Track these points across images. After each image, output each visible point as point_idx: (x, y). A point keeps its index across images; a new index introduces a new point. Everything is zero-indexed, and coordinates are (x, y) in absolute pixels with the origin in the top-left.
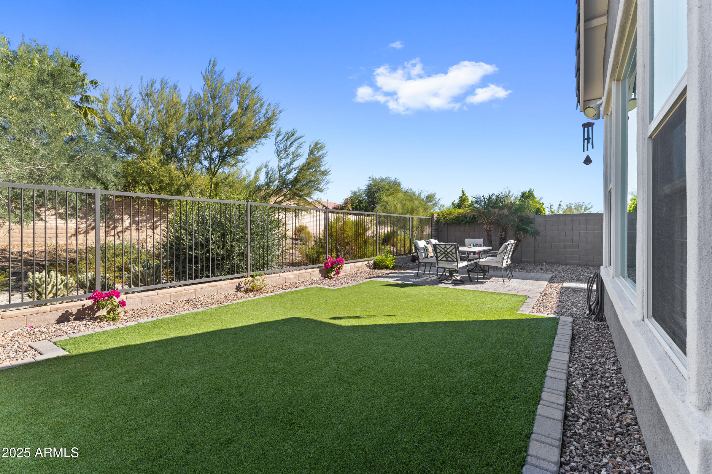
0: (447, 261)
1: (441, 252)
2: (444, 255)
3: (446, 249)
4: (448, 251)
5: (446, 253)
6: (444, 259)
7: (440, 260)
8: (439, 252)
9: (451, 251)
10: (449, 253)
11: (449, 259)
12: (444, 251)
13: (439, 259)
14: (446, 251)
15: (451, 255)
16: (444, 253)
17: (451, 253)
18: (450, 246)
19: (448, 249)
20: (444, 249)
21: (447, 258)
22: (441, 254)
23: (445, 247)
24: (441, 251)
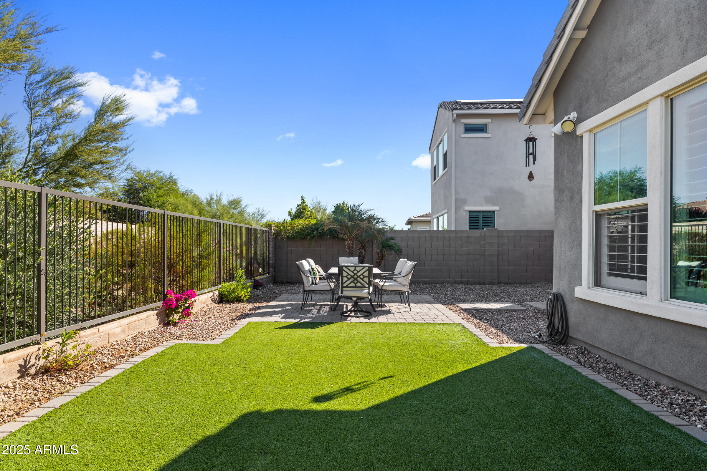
0: (356, 287)
1: (349, 277)
2: (352, 279)
3: (355, 272)
4: (359, 274)
5: (356, 276)
6: (352, 285)
7: (347, 287)
8: (346, 277)
9: (362, 274)
10: (359, 277)
11: (359, 285)
12: (352, 274)
13: (345, 285)
14: (355, 274)
15: (362, 279)
16: (352, 277)
17: (362, 277)
18: (361, 268)
19: (358, 272)
20: (352, 272)
21: (355, 284)
22: (349, 279)
23: (355, 270)
24: (349, 274)
